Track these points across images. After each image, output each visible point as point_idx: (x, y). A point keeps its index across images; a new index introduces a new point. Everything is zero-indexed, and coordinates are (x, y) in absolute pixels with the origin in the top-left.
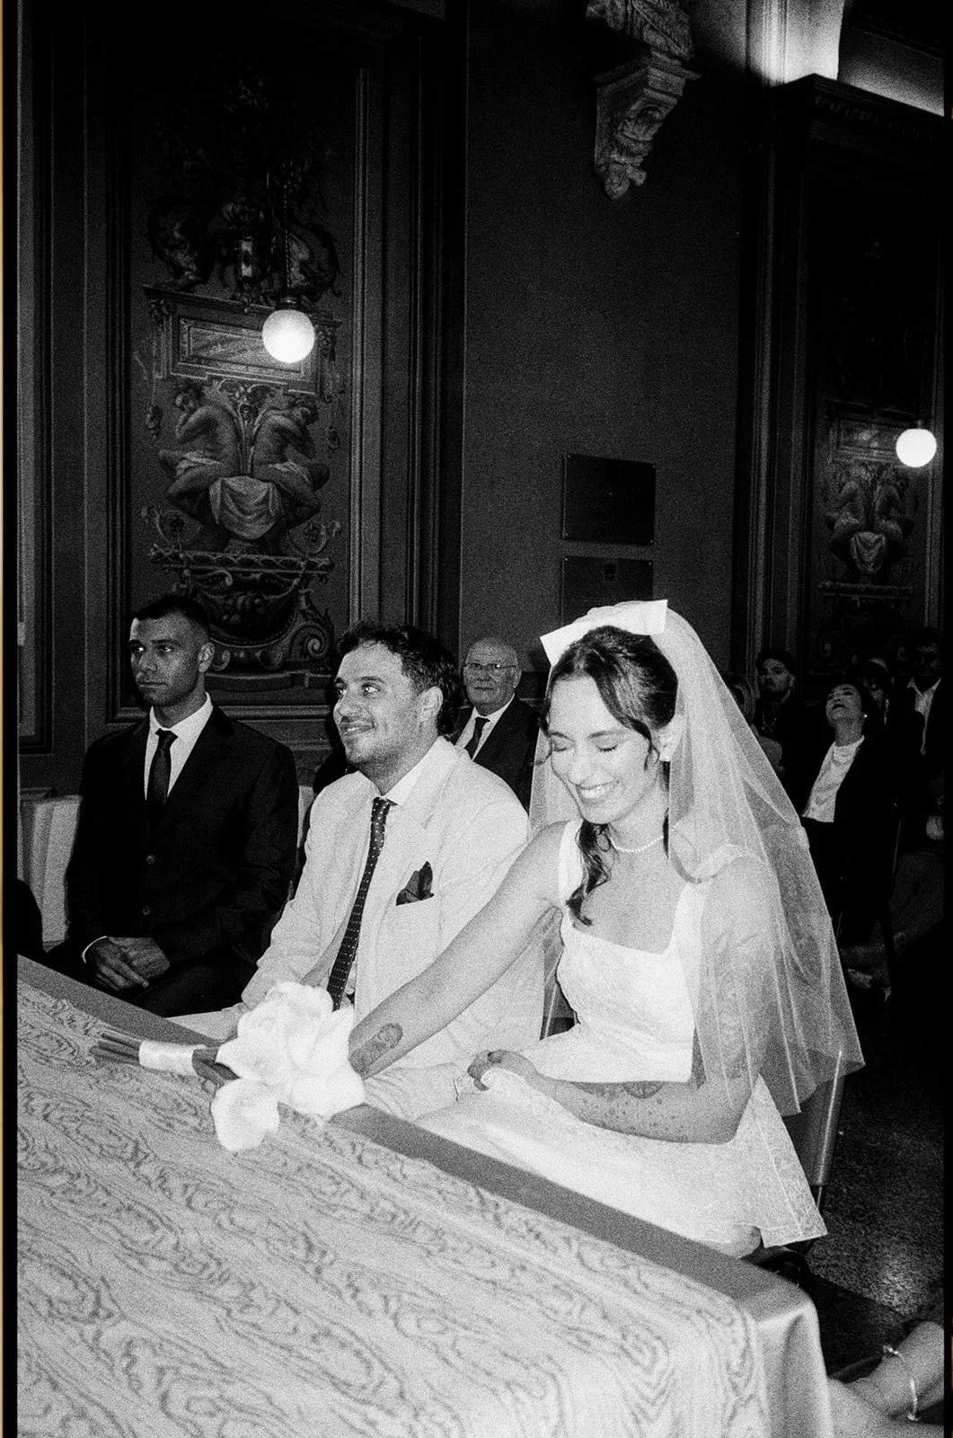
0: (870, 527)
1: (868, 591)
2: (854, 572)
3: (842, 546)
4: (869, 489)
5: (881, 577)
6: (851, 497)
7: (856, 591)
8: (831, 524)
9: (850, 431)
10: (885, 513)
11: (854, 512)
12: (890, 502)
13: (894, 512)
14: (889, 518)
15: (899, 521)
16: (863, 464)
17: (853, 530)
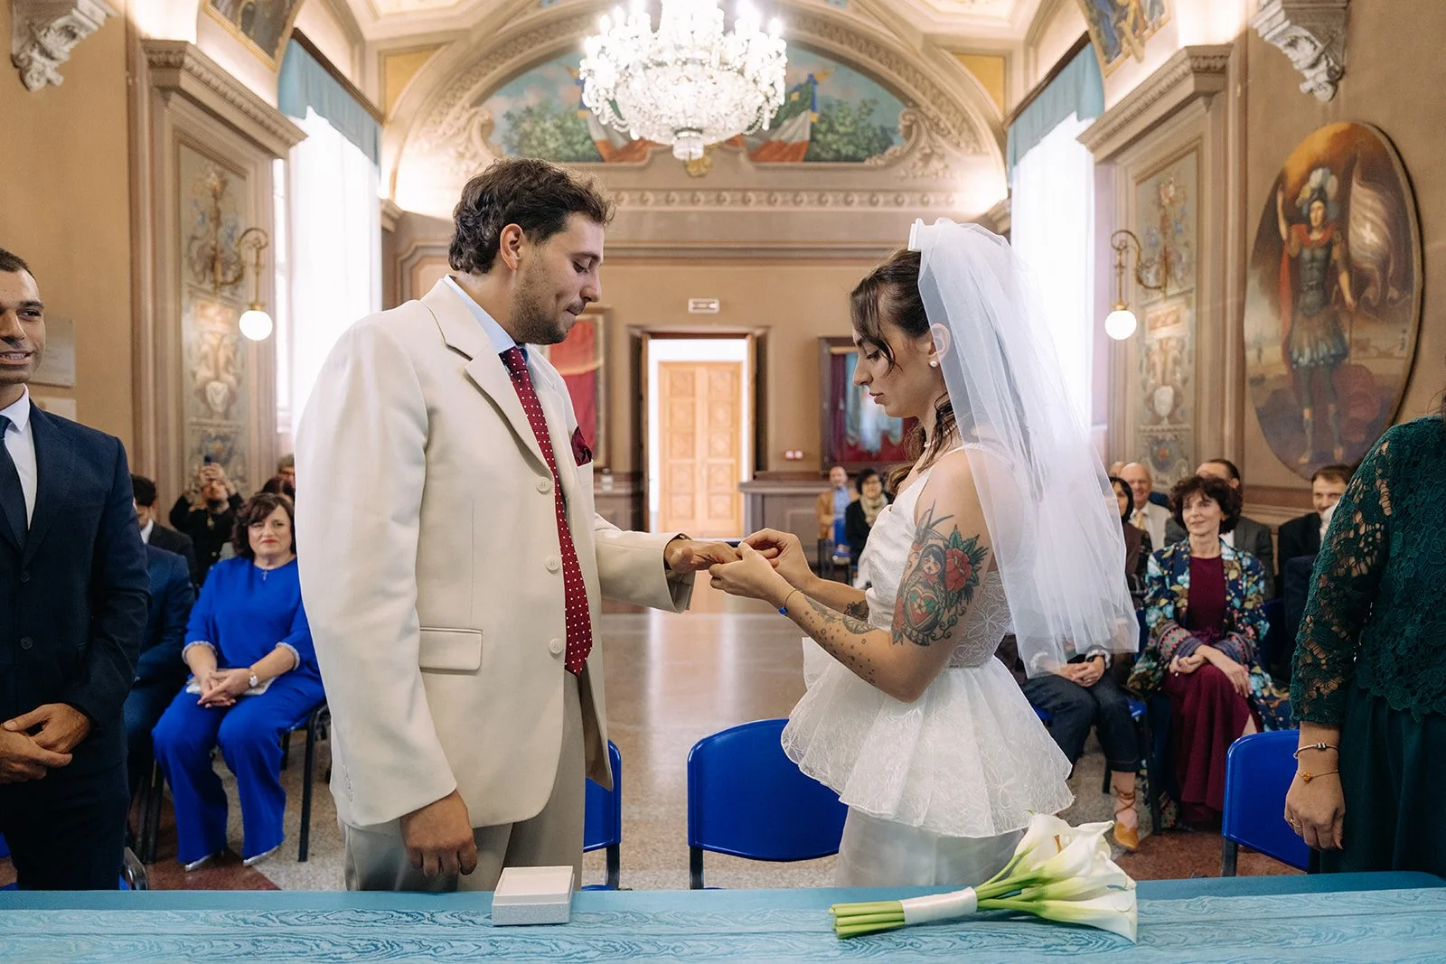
0: (217, 378)
1: (219, 426)
2: (211, 413)
3: (202, 393)
4: (216, 350)
5: (226, 415)
6: (205, 357)
7: (211, 425)
8: (194, 375)
9: (203, 307)
10: (226, 369)
11: (208, 366)
12: (228, 362)
13: (231, 369)
14: (228, 372)
15: (235, 375)
16: (212, 333)
17: (208, 381)
